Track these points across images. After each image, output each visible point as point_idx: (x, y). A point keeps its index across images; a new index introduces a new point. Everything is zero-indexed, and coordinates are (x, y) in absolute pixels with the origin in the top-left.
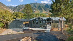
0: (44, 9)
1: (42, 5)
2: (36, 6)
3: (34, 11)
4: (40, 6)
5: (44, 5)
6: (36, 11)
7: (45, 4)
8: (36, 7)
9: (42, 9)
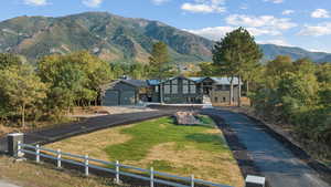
0: (143, 46)
1: (130, 26)
2: (103, 29)
3: (96, 50)
4: (120, 30)
5: (141, 24)
6: (104, 50)
7: (147, 24)
8: (105, 35)
9: (132, 45)
